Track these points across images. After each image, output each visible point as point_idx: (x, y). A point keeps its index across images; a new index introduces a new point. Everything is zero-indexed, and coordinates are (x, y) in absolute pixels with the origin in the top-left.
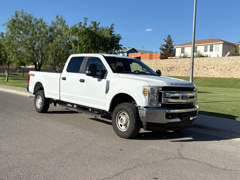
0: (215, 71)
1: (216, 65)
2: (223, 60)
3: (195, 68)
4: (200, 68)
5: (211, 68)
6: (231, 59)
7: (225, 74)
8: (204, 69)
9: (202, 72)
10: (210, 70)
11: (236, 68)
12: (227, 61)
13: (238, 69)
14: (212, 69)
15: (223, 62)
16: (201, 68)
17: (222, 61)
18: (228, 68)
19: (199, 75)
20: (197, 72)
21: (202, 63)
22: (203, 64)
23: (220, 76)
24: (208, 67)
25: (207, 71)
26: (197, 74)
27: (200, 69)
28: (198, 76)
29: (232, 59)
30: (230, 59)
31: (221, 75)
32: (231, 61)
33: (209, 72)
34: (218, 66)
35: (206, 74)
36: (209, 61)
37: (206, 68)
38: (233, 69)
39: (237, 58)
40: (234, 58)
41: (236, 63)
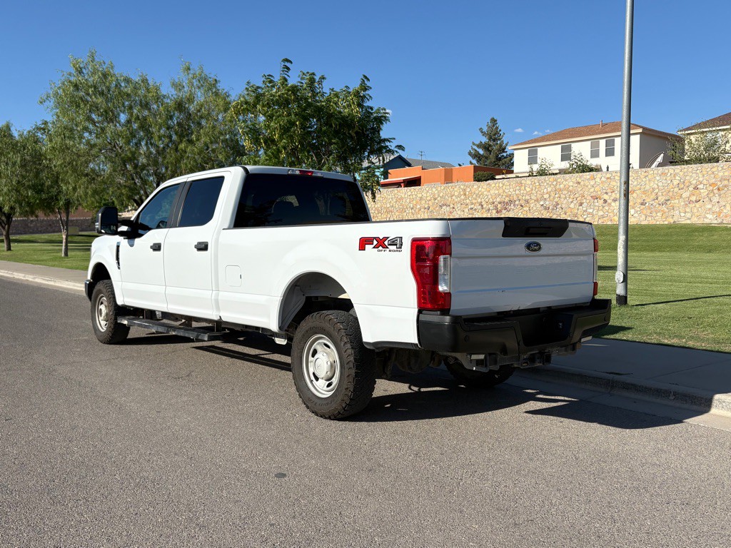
2: (646, 177)
4: (585, 201)
5: (615, 200)
6: (669, 174)
7: (654, 214)
8: (597, 204)
9: (591, 211)
10: (613, 204)
11: (684, 196)
12: (658, 178)
13: (691, 199)
14: (617, 203)
15: (648, 182)
16: (588, 201)
17: (644, 180)
18: (662, 199)
20: (576, 211)
21: (589, 186)
22: (592, 190)
23: (642, 219)
24: (606, 197)
25: (603, 207)
27: (585, 205)
29: (672, 172)
30: (666, 174)
31: (643, 217)
32: (668, 178)
33: (610, 211)
34: (635, 195)
35: (603, 217)
36: (609, 180)
37: (600, 199)
38: (677, 201)
39: (685, 170)
40: (677, 171)
41: (683, 185)
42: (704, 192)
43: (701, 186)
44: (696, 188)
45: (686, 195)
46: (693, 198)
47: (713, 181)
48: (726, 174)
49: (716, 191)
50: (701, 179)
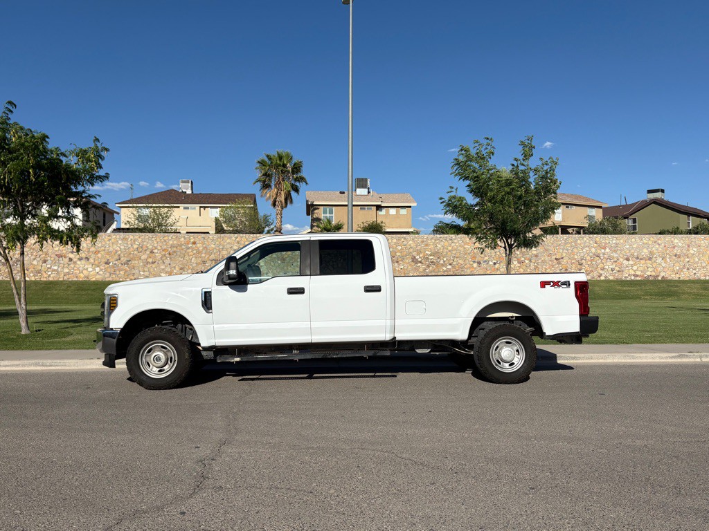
0: (91, 266)
1: (92, 252)
2: (109, 240)
3: (35, 259)
4: (49, 258)
5: (80, 259)
6: (129, 239)
7: (117, 272)
8: (62, 262)
9: (56, 268)
10: (79, 262)
11: (142, 258)
12: (120, 242)
13: (148, 260)
14: (83, 262)
15: (111, 245)
16: (52, 259)
17: (108, 242)
18: (124, 259)
19: (46, 276)
20: (40, 268)
23: (106, 276)
25: (69, 265)
26: (39, 273)
27: (49, 262)
28: (45, 279)
30: (127, 239)
31: (108, 275)
32: (129, 243)
33: (75, 269)
34: (99, 255)
35: (68, 273)
37: (65, 257)
38: (136, 262)
40: (136, 237)
41: (141, 249)
42: (158, 255)
43: (156, 251)
44: (152, 252)
45: (144, 257)
46: (150, 260)
47: (165, 247)
48: (175, 242)
49: (168, 255)
50: (156, 245)
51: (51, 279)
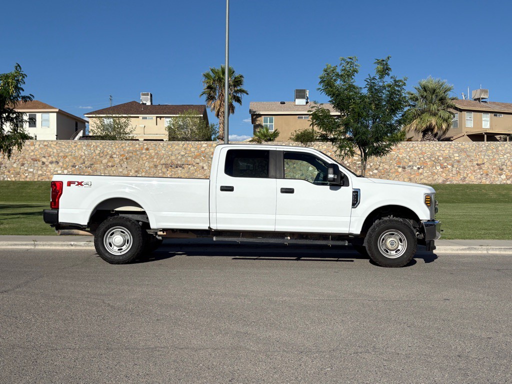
0: (60, 169)
1: (61, 156)
2: (75, 146)
3: (14, 163)
4: (26, 162)
5: (51, 163)
6: (92, 146)
8: (36, 165)
9: (32, 170)
10: (50, 166)
12: (84, 148)
13: (108, 164)
14: (54, 165)
15: (77, 150)
16: (29, 162)
17: (74, 148)
18: (88, 163)
19: (23, 177)
20: (19, 170)
21: (30, 151)
22: (32, 154)
24: (44, 160)
25: (42, 167)
26: (18, 174)
27: (26, 165)
28: (23, 180)
29: (95, 144)
30: (90, 146)
32: (92, 149)
33: (47, 171)
34: (67, 159)
35: (41, 175)
36: (46, 147)
37: (39, 161)
38: (98, 165)
39: (104, 144)
40: (98, 144)
41: (102, 154)
42: (117, 160)
43: (115, 156)
44: (111, 157)
45: (104, 161)
46: (110, 164)
47: (122, 153)
48: (131, 149)
49: (125, 160)
50: (114, 151)
51: (28, 180)
